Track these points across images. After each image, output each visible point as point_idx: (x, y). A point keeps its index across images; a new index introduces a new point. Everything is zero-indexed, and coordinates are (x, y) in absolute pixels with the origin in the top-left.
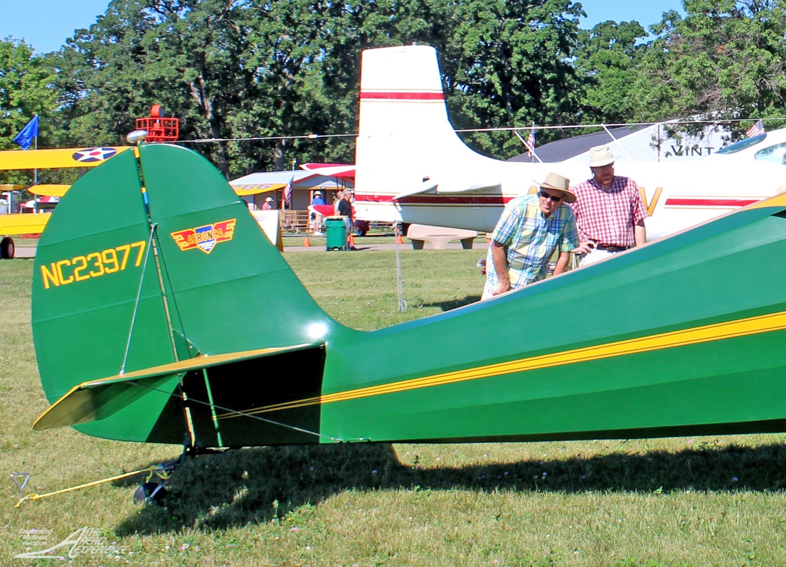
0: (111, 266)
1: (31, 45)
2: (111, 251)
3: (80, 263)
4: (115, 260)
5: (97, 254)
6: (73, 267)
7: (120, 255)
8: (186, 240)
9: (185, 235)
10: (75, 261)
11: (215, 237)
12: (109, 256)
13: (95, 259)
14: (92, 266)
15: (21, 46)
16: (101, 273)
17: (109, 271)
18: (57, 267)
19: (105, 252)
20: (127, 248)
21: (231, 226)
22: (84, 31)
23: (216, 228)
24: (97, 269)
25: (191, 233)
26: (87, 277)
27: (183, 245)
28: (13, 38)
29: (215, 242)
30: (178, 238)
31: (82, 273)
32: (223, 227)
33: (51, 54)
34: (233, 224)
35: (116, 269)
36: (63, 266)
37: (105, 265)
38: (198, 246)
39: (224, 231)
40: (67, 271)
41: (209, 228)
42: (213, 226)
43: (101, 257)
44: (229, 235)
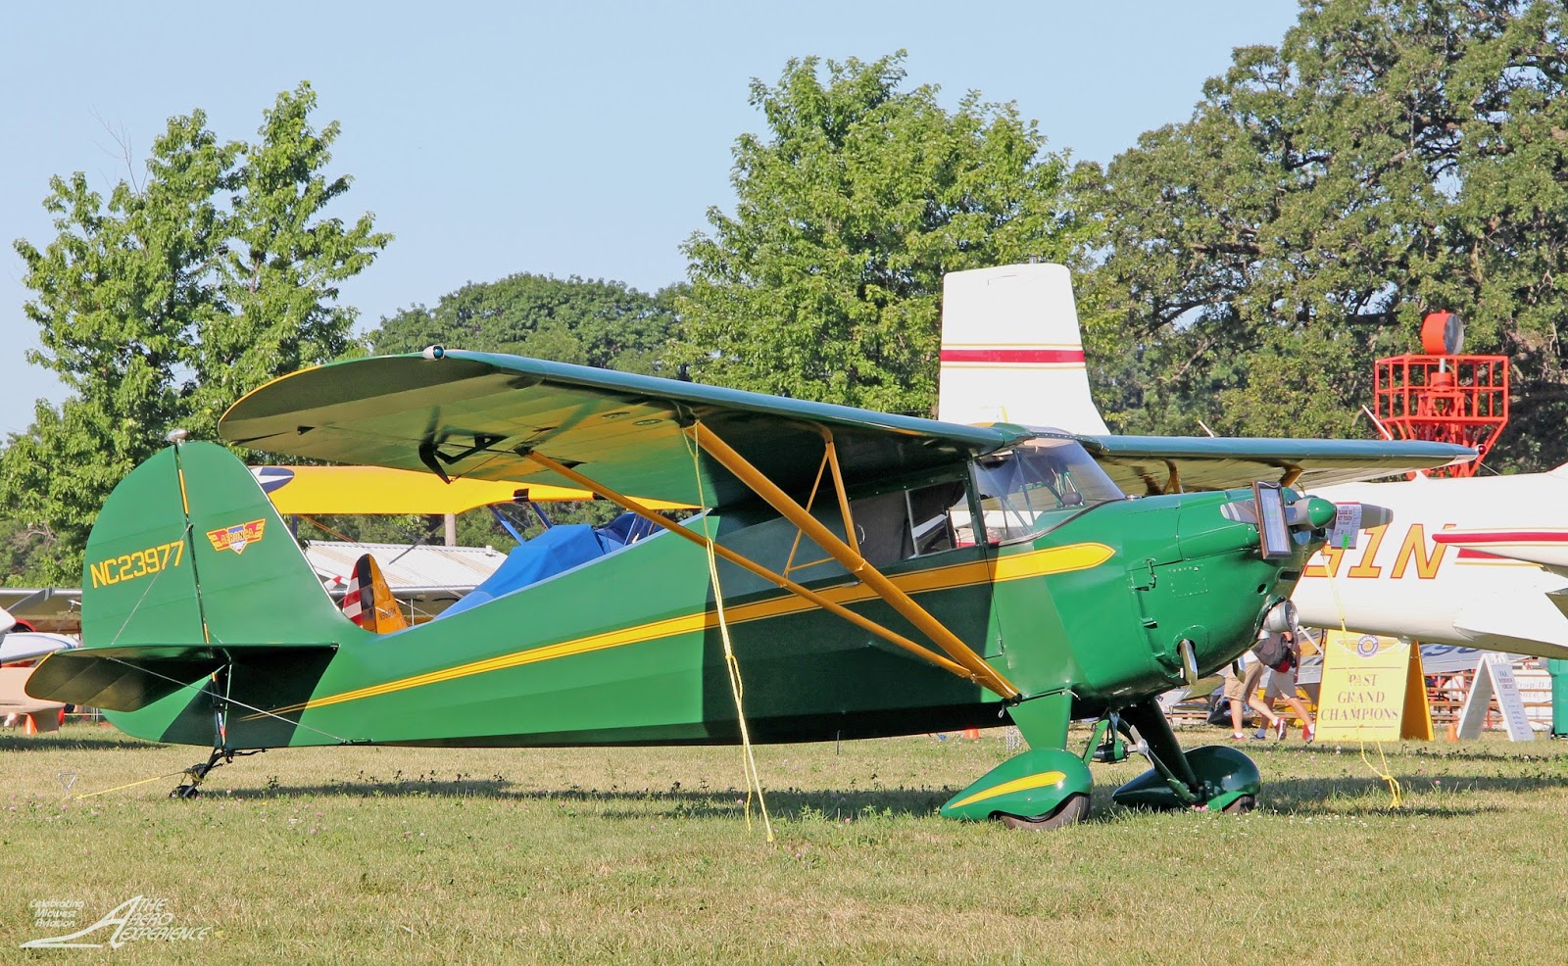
0: (153, 565)
1: (1034, 123)
2: (153, 550)
3: (125, 562)
4: (156, 560)
5: (140, 554)
6: (119, 566)
7: (161, 554)
8: (220, 540)
9: (219, 535)
10: (120, 559)
11: (246, 537)
12: (151, 556)
13: (138, 559)
14: (136, 566)
15: (1001, 122)
16: (144, 573)
17: (150, 570)
18: (104, 565)
19: (147, 552)
20: (167, 547)
21: (260, 526)
22: (1261, 55)
23: (247, 528)
24: (140, 569)
25: (225, 533)
26: (131, 576)
27: (216, 545)
28: (981, 102)
29: (245, 542)
30: (213, 538)
31: (126, 573)
32: (253, 527)
33: (1165, 133)
34: (263, 524)
35: (157, 569)
36: (109, 565)
37: (147, 565)
38: (231, 546)
39: (254, 531)
40: (114, 571)
41: (242, 528)
42: (244, 526)
43: (144, 556)
44: (259, 535)
